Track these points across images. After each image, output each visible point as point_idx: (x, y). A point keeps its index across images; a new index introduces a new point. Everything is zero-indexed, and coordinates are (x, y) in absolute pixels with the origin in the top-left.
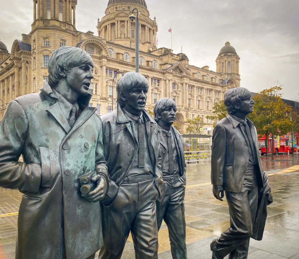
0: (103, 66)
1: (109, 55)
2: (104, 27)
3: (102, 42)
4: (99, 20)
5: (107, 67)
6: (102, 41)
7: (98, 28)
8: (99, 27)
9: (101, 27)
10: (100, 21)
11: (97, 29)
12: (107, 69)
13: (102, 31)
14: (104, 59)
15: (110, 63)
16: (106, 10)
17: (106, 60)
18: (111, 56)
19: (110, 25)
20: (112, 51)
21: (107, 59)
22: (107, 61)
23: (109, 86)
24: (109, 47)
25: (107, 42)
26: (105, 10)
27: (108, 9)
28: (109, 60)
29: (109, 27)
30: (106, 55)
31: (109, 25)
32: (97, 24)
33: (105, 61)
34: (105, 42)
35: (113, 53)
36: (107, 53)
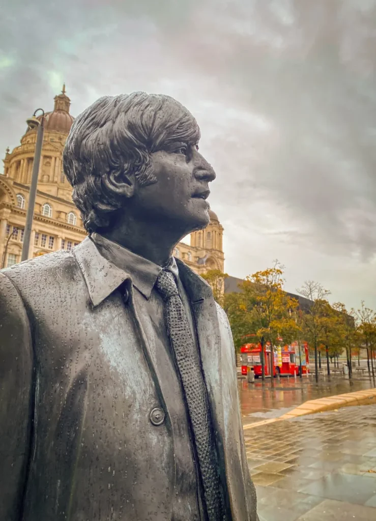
0: (3, 219)
1: (16, 204)
2: (16, 162)
3: (7, 182)
4: (8, 150)
5: (10, 222)
6: (6, 180)
7: (4, 162)
8: (6, 161)
9: (10, 161)
10: (10, 152)
11: (3, 164)
12: (9, 226)
13: (11, 167)
14: (5, 210)
15: (17, 216)
16: (23, 138)
17: (10, 211)
18: (20, 206)
19: (26, 161)
20: (22, 198)
21: (12, 210)
22: (11, 213)
23: (10, 254)
24: (17, 191)
25: (15, 183)
26: (21, 138)
27: (25, 136)
28: (15, 211)
29: (24, 164)
30: (11, 202)
31: (24, 160)
32: (4, 156)
33: (7, 213)
34: (12, 183)
35: (24, 202)
36: (13, 200)
